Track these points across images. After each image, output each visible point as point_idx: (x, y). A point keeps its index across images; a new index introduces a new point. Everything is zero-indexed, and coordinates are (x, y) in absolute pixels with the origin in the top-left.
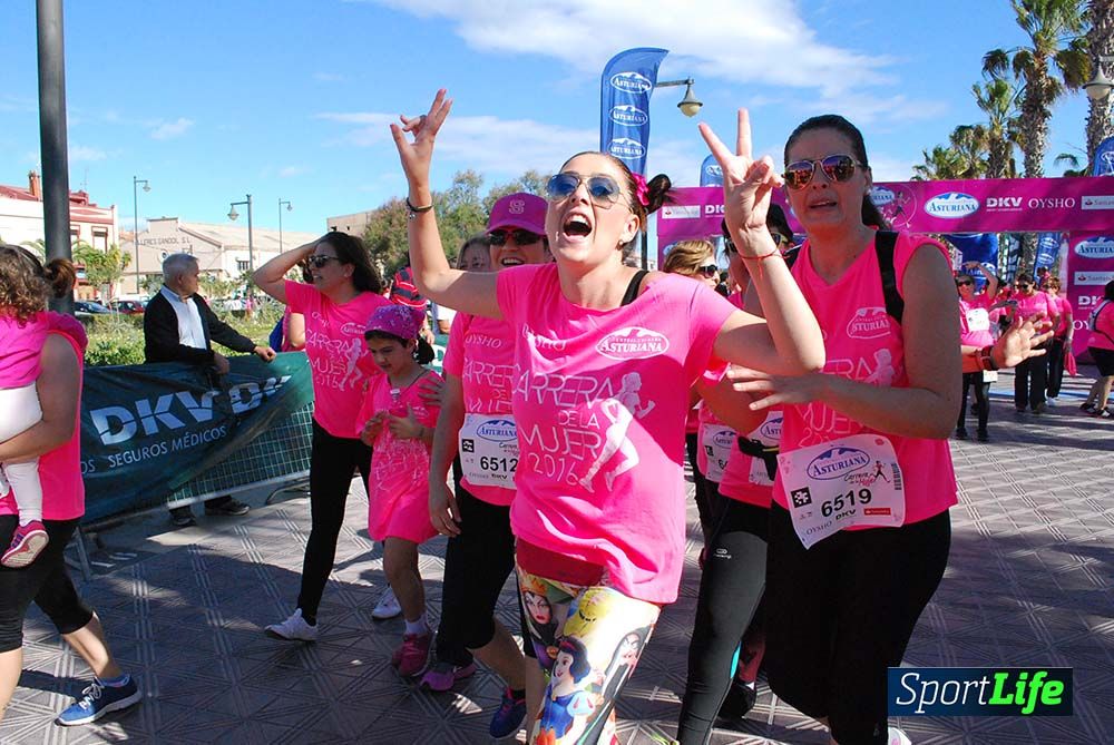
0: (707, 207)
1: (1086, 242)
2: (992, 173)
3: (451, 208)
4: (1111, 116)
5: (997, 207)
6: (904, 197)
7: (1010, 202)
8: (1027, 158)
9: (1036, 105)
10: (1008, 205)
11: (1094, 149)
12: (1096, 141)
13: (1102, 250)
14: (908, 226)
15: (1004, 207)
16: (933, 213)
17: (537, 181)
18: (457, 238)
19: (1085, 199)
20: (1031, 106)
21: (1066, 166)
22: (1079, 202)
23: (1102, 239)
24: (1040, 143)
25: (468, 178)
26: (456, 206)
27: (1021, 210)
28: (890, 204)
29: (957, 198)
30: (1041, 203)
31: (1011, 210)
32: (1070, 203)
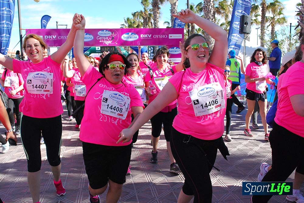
0: (45, 36)
1: (171, 49)
2: (144, 26)
4: (177, 9)
5: (144, 37)
6: (115, 34)
7: (148, 36)
8: (154, 22)
9: (155, 5)
10: (147, 37)
11: (173, 19)
13: (175, 51)
14: (116, 44)
15: (146, 37)
19: (170, 35)
20: (154, 5)
22: (168, 36)
23: (175, 48)
24: (158, 17)
27: (151, 38)
28: (110, 36)
29: (131, 34)
30: (157, 36)
31: (149, 38)
32: (166, 36)
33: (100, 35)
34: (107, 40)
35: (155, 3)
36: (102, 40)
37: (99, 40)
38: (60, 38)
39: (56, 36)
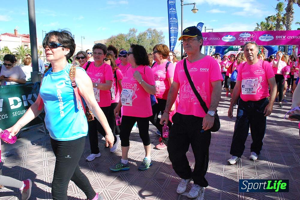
6: (253, 35)
16: (261, 40)
17: (151, 31)
20: (289, 10)
24: (291, 21)
25: (133, 30)
26: (129, 38)
27: (285, 39)
28: (249, 37)
29: (268, 36)
30: (291, 37)
32: (299, 38)
33: (241, 37)
35: (289, 8)
36: (242, 41)
37: (240, 41)
38: (210, 39)
39: (207, 38)
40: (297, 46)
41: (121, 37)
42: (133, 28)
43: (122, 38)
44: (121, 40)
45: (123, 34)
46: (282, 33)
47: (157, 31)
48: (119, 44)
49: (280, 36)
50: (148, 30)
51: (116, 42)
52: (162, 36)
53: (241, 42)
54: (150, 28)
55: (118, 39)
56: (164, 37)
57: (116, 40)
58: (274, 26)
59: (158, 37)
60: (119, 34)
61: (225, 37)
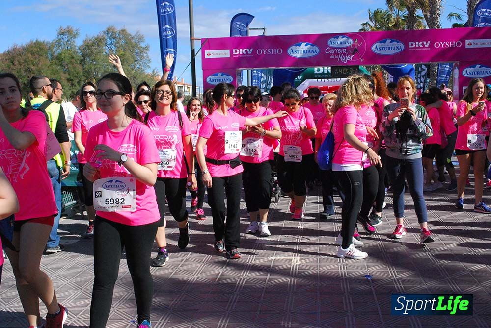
0: (234, 50)
1: (469, 68)
3: (57, 52)
5: (415, 47)
6: (359, 42)
7: (423, 44)
10: (421, 46)
11: (472, 10)
12: (472, 5)
15: (419, 47)
16: (376, 52)
17: (115, 33)
18: (62, 74)
19: (467, 42)
21: (454, 21)
22: (464, 43)
23: (478, 66)
24: (439, 7)
25: (68, 31)
26: (59, 51)
27: (429, 49)
28: (350, 47)
29: (391, 42)
30: (441, 44)
31: (424, 49)
32: (459, 44)
33: (331, 45)
34: (344, 54)
36: (334, 55)
37: (330, 55)
38: (259, 52)
39: (252, 49)
40: (456, 64)
41: (37, 49)
42: (68, 26)
43: (40, 53)
44: (37, 56)
45: (43, 42)
46: (422, 35)
47: (130, 35)
48: (32, 67)
49: (417, 43)
50: (107, 32)
51: (25, 61)
52: (143, 45)
53: (332, 57)
54: (113, 27)
55: (30, 55)
56: (147, 48)
57: (24, 57)
58: (402, 20)
59: (133, 47)
60: (32, 42)
61: (294, 47)
